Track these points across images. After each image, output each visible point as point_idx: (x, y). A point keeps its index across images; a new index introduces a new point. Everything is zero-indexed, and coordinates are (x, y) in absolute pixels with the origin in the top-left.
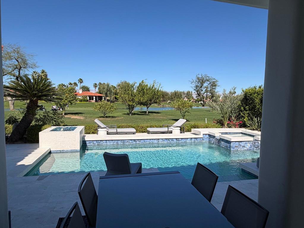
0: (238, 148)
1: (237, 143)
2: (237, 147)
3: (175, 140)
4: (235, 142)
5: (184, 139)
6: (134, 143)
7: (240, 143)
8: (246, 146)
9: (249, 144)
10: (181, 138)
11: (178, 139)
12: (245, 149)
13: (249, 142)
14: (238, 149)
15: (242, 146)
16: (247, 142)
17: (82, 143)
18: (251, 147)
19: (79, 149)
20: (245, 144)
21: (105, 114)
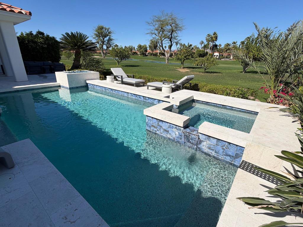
0: (156, 130)
1: (155, 120)
2: (155, 127)
4: (152, 118)
6: (112, 92)
7: (160, 123)
8: (169, 132)
9: (176, 130)
10: (148, 98)
11: (145, 98)
12: (169, 136)
13: (177, 127)
15: (163, 129)
16: (174, 126)
17: (84, 84)
18: (180, 137)
19: (68, 87)
20: (168, 128)
21: (205, 69)
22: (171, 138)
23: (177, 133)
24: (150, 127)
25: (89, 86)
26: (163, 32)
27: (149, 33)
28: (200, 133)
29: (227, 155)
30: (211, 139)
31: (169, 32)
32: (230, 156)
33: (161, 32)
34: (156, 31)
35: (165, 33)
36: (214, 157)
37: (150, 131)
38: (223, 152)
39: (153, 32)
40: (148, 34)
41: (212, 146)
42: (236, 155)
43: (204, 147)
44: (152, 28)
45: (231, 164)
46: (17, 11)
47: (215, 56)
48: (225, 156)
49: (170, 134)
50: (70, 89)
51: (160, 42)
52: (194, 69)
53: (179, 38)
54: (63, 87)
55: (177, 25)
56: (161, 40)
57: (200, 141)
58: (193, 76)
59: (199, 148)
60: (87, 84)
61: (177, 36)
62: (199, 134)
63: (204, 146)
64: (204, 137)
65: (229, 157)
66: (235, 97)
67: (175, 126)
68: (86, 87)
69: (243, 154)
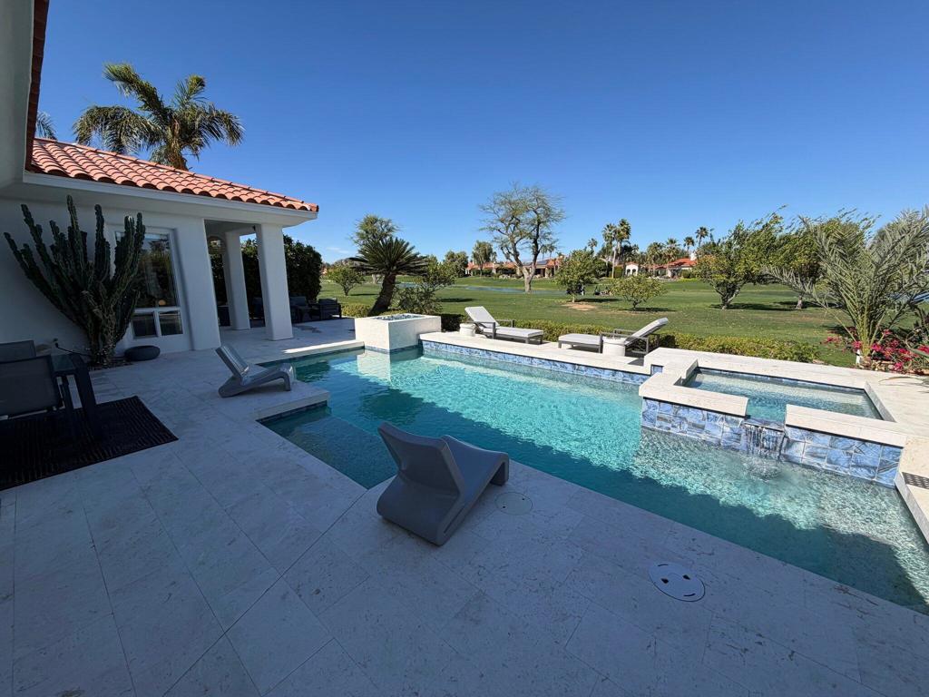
0: (670, 425)
1: (669, 406)
2: (665, 420)
3: (569, 367)
4: (660, 401)
5: (592, 369)
7: (682, 412)
8: (706, 429)
9: (724, 423)
10: (586, 366)
11: (577, 366)
12: (703, 436)
13: (729, 418)
14: (669, 429)
15: (689, 424)
16: (718, 415)
17: (414, 343)
18: (735, 436)
19: (388, 349)
20: (704, 419)
21: (635, 304)
22: (711, 440)
23: (727, 429)
24: (652, 421)
25: (425, 346)
26: (516, 225)
27: (484, 229)
28: (788, 426)
29: (858, 466)
30: (817, 435)
31: (532, 225)
32: (866, 467)
33: (512, 226)
34: (500, 223)
35: (520, 226)
36: (826, 472)
37: (654, 430)
38: (849, 460)
39: (493, 226)
40: (482, 229)
41: (819, 450)
42: (881, 464)
43: (798, 455)
44: (492, 217)
45: (871, 483)
46: (298, 205)
47: (629, 271)
48: (854, 469)
49: (708, 432)
50: (393, 352)
51: (510, 246)
52: (603, 303)
53: (554, 238)
54: (372, 349)
55: (548, 209)
56: (513, 242)
57: (788, 441)
58: (665, 319)
59: (785, 456)
60: (420, 342)
61: (549, 233)
62: (786, 428)
63: (800, 451)
64: (799, 433)
65: (864, 470)
66: (786, 359)
67: (722, 416)
68: (418, 349)
69: (898, 460)
